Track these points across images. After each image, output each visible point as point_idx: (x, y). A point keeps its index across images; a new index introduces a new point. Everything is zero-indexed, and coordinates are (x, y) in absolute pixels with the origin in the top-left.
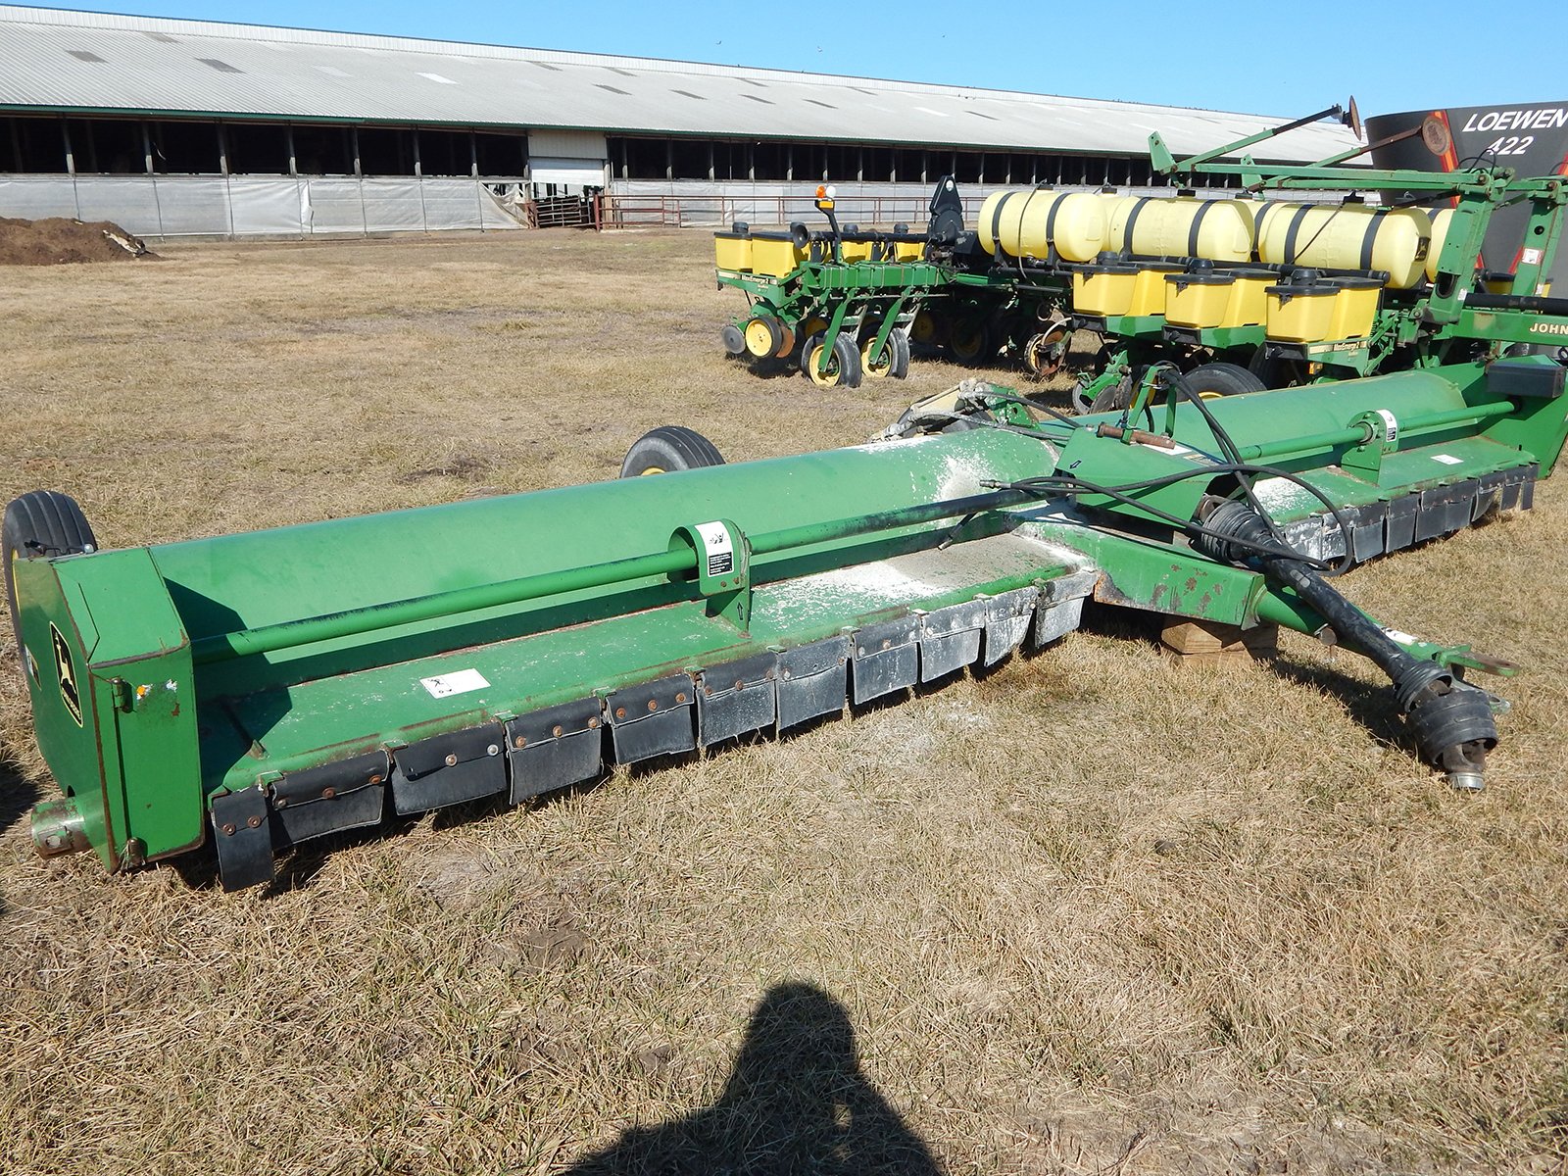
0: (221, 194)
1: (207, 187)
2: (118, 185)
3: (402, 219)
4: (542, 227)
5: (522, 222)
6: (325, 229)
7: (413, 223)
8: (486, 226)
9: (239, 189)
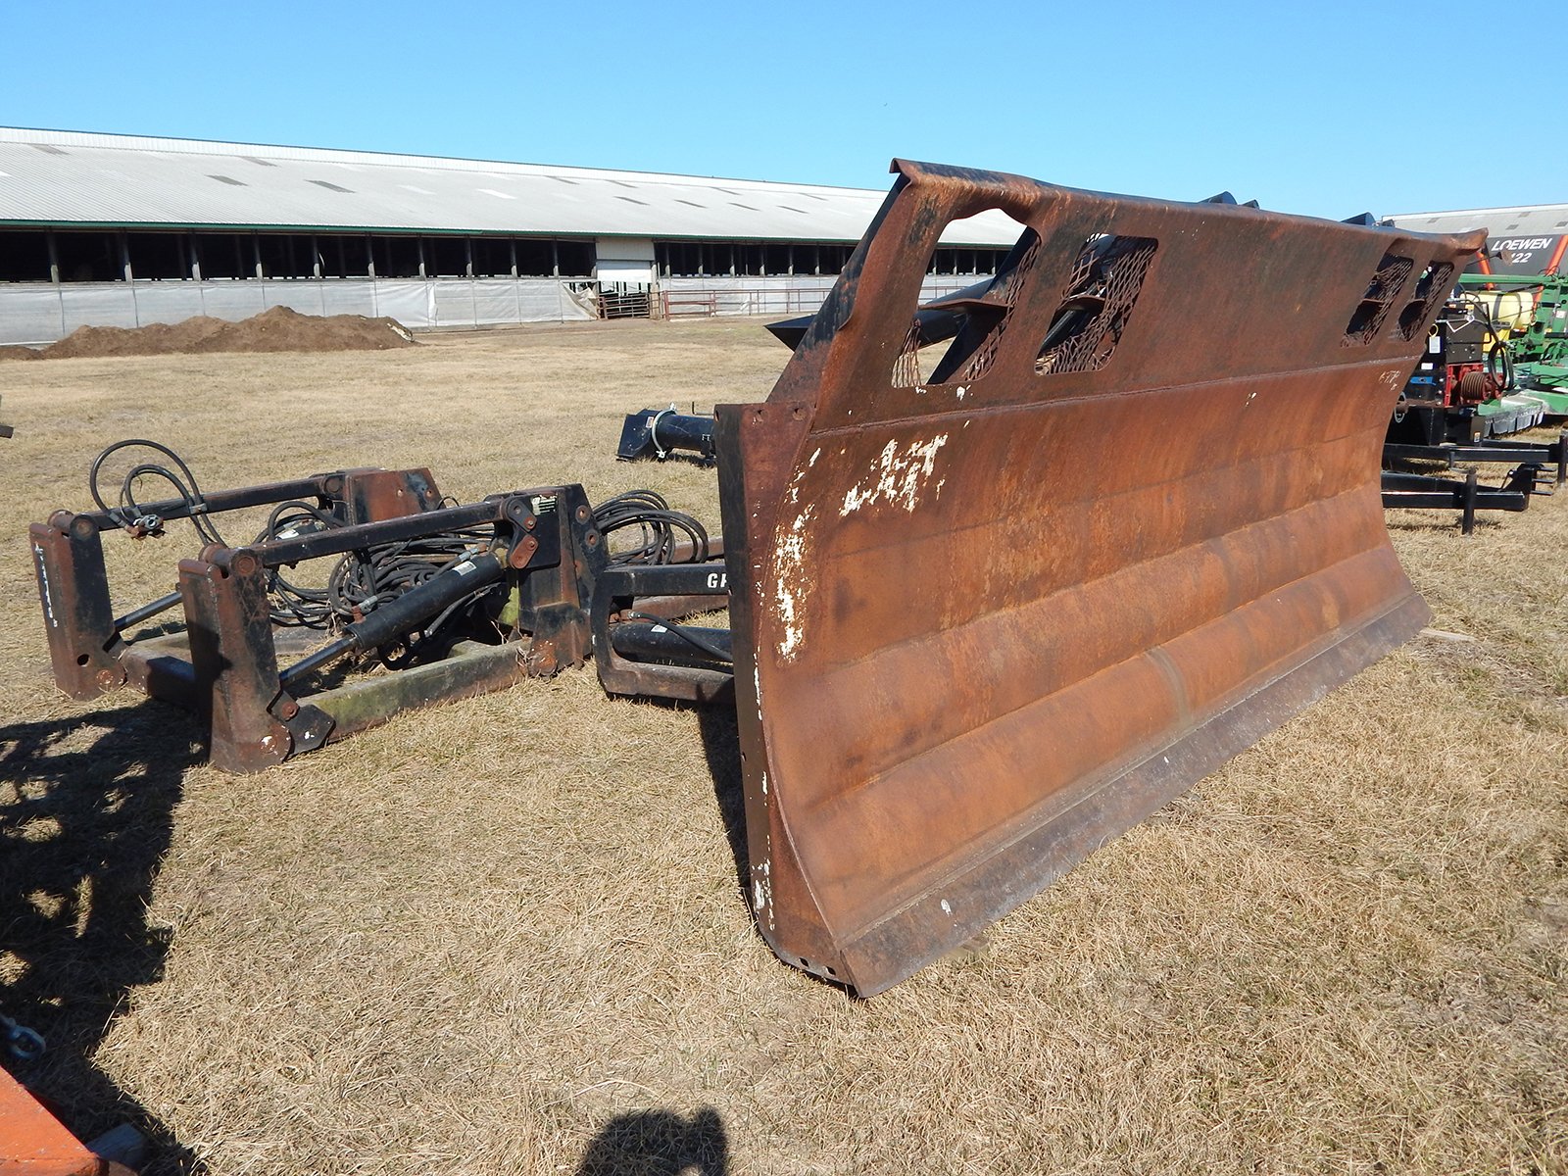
0: (369, 295)
1: (360, 290)
2: (294, 289)
3: (502, 314)
4: (609, 318)
5: (592, 314)
6: (446, 323)
7: (512, 316)
8: (565, 318)
9: (384, 290)
